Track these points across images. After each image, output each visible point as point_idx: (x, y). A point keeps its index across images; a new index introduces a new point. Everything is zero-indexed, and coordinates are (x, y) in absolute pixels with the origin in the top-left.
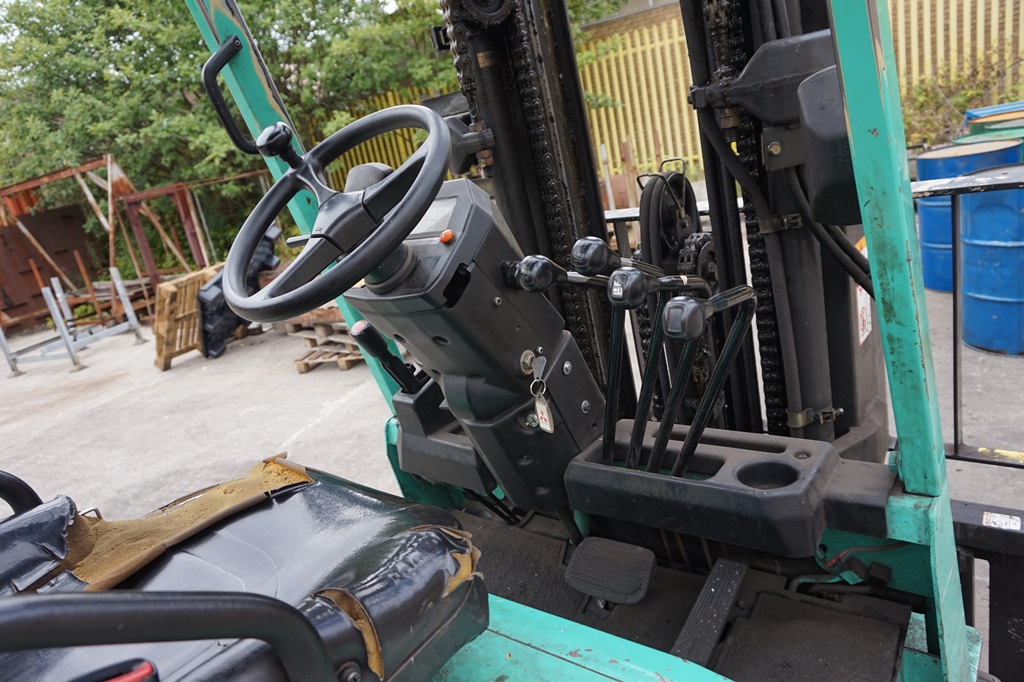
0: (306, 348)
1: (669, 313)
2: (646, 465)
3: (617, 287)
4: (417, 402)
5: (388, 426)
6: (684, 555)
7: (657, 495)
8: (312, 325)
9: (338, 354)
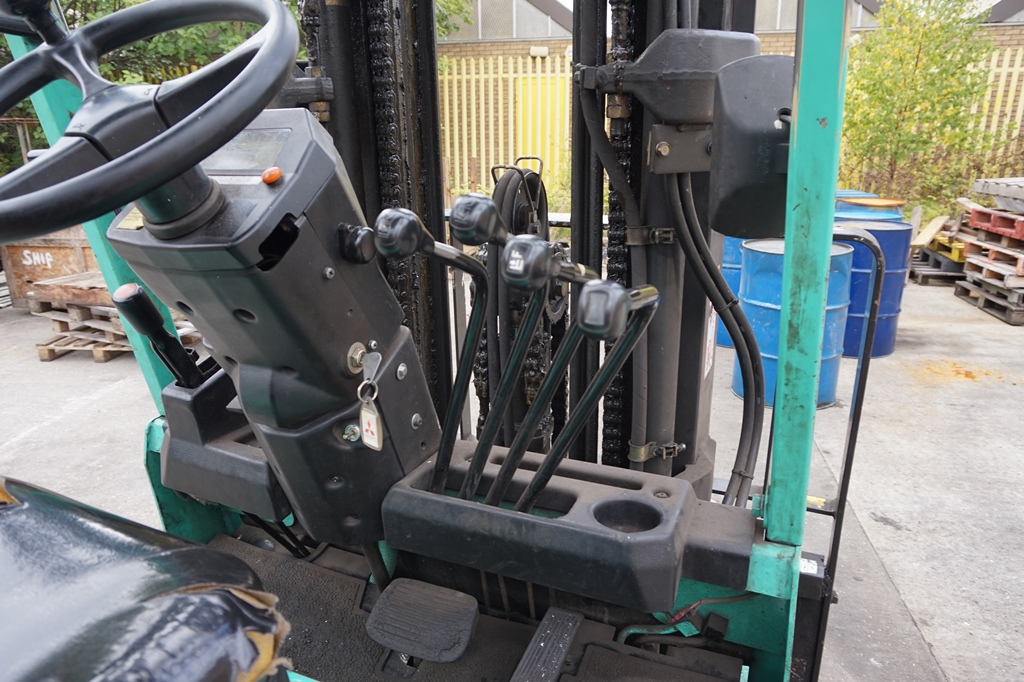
0: (54, 331)
1: (589, 299)
2: (485, 496)
3: (516, 259)
4: (196, 399)
5: (150, 429)
6: (505, 600)
7: (498, 534)
8: (65, 307)
9: (94, 342)
